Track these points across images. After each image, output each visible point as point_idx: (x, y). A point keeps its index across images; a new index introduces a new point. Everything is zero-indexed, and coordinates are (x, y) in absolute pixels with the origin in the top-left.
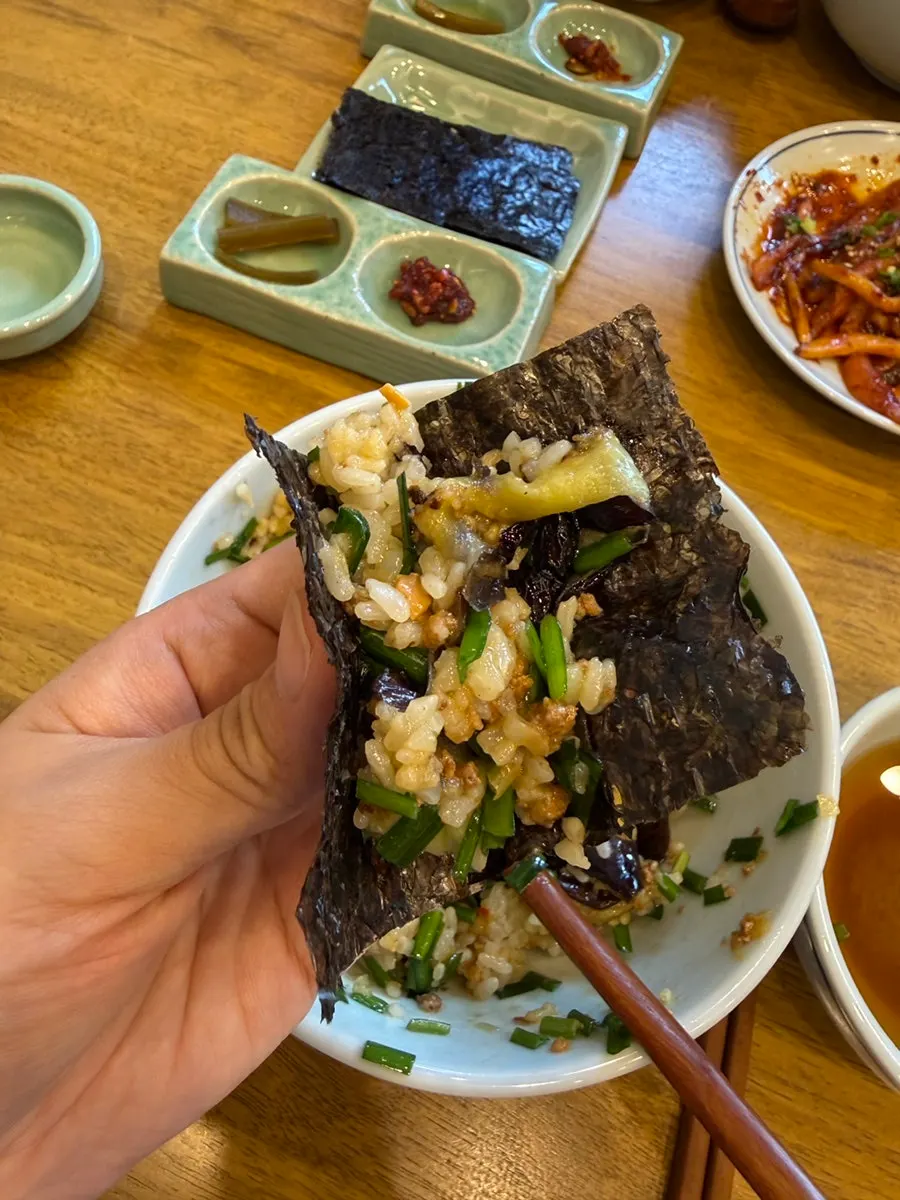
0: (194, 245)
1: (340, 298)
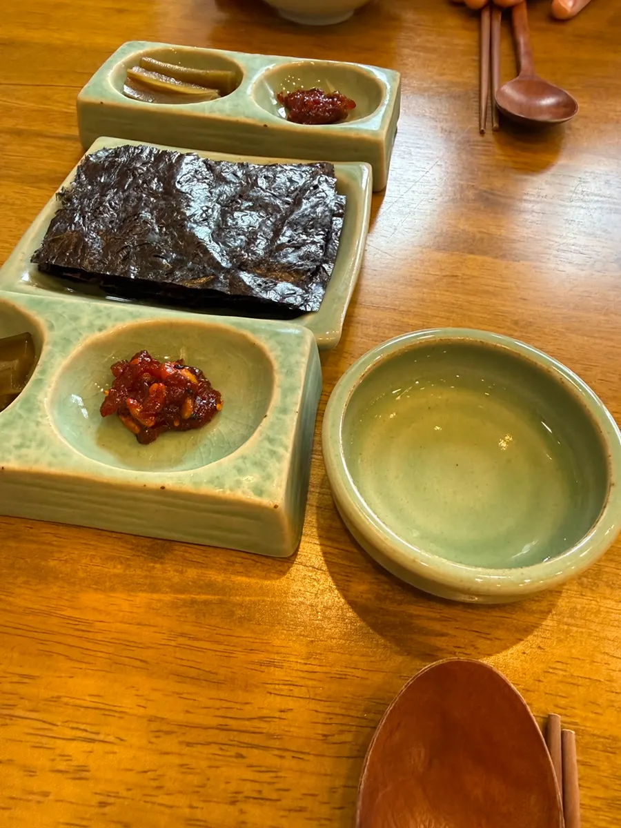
1: (23, 436)
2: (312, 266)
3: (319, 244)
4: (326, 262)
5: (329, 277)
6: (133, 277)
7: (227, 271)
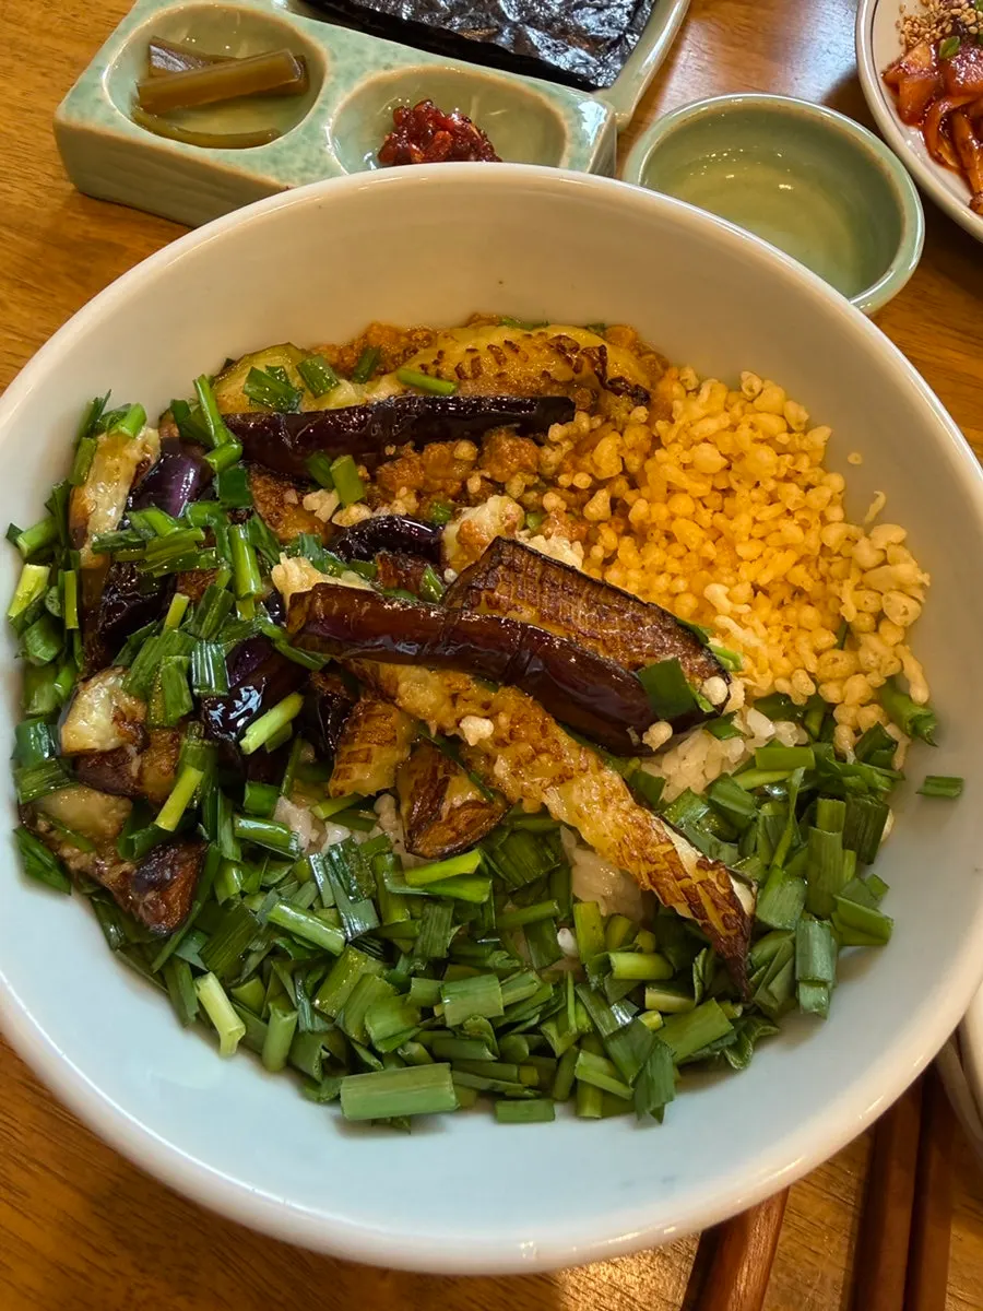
0: (99, 101)
1: (306, 161)
2: (615, 35)
3: (626, 9)
4: (632, 33)
5: (631, 52)
6: (405, 17)
7: (515, 25)
